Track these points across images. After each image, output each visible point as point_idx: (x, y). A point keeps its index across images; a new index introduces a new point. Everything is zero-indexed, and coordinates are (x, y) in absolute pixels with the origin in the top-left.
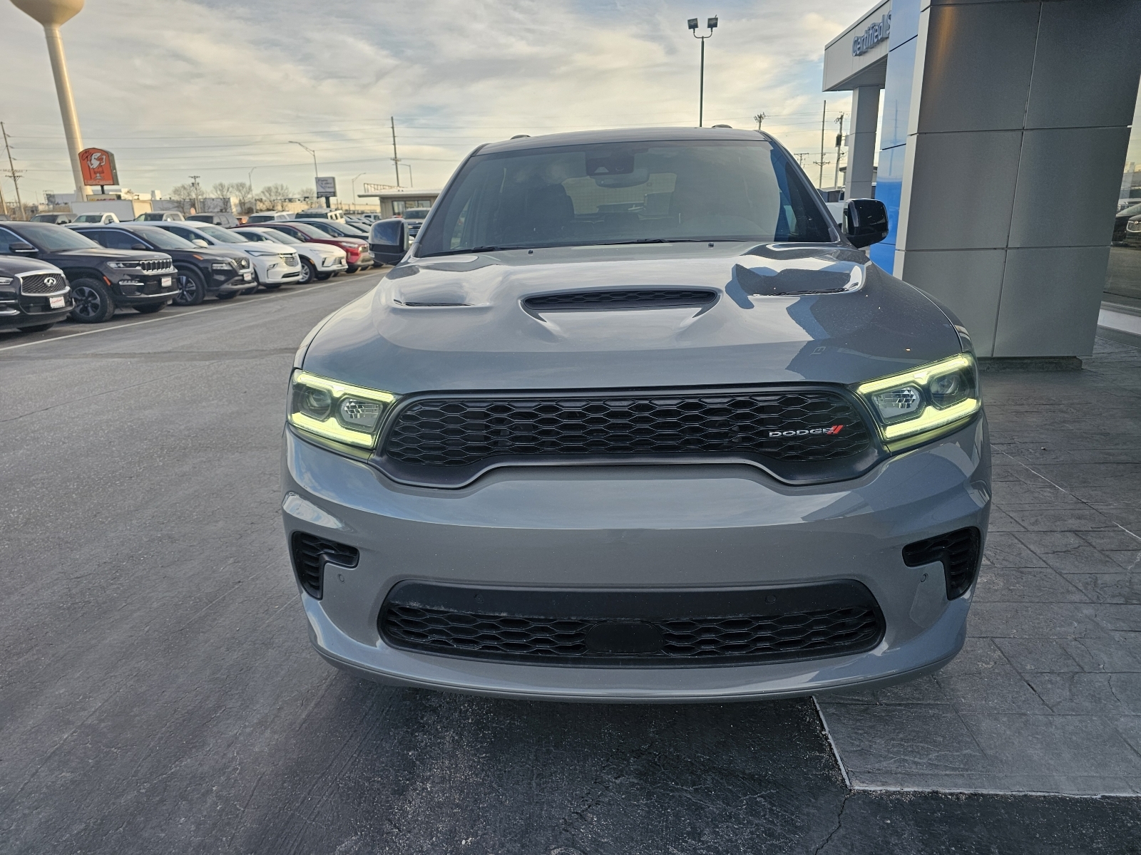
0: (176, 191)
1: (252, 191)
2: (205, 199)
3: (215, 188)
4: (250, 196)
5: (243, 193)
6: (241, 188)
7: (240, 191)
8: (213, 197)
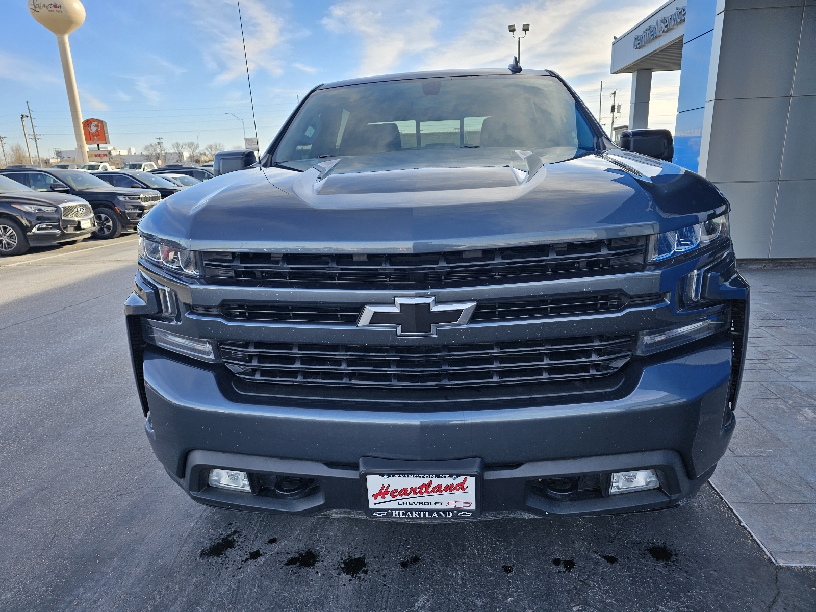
0: (146, 148)
1: (199, 147)
2: (166, 153)
3: (174, 146)
4: (197, 151)
5: (193, 149)
6: (191, 146)
7: (190, 148)
8: (172, 152)
